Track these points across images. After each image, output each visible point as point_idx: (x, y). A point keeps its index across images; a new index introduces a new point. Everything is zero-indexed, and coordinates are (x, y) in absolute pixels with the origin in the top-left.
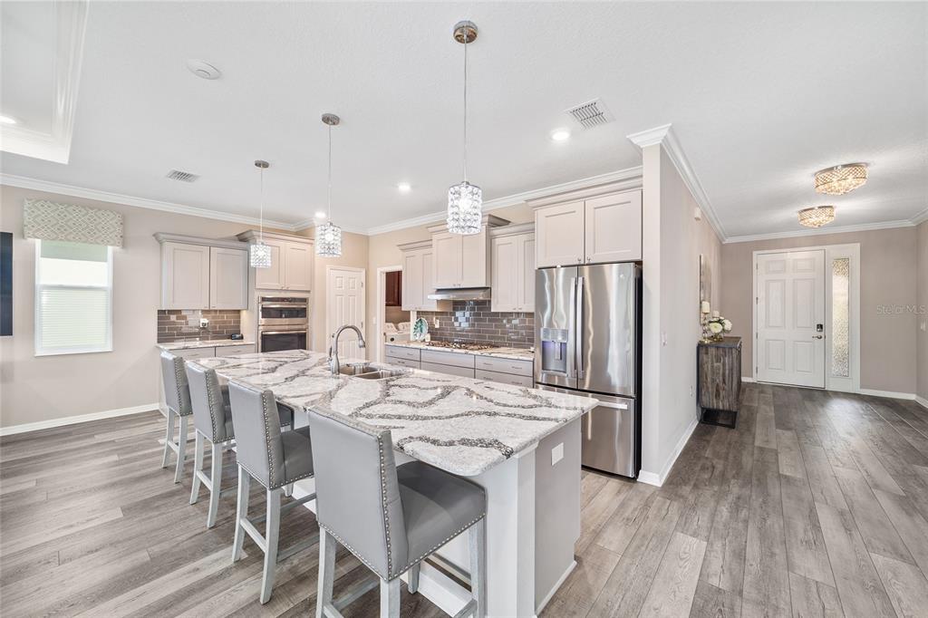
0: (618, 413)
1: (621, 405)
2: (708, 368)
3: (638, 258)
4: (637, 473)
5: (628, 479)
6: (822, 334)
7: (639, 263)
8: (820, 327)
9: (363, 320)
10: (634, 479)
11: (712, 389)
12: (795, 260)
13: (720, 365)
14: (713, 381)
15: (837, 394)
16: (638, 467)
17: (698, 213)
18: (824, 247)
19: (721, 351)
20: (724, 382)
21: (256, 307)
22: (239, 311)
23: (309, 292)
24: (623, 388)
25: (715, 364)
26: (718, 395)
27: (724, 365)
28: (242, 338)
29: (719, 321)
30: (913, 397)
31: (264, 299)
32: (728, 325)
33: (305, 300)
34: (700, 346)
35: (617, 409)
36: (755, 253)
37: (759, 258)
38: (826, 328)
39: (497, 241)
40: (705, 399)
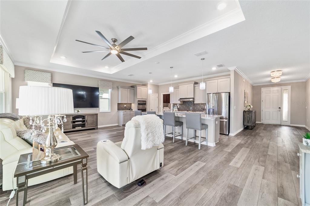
0: (224, 122)
1: (225, 120)
2: (246, 116)
3: (229, 92)
4: (229, 134)
5: (227, 135)
6: (280, 110)
7: (229, 93)
8: (280, 108)
9: (157, 106)
10: (228, 135)
11: (247, 121)
12: (273, 90)
13: (249, 115)
14: (247, 119)
15: (283, 125)
16: (229, 132)
17: (244, 81)
18: (281, 87)
19: (249, 112)
20: (250, 119)
21: (137, 103)
22: (131, 104)
23: (146, 99)
24: (225, 117)
25: (248, 115)
26: (248, 122)
27: (250, 115)
28: (132, 110)
29: (250, 106)
30: (304, 126)
31: (139, 101)
32: (252, 107)
33: (146, 101)
34: (244, 111)
35: (224, 121)
36: (262, 88)
37: (263, 90)
38: (281, 108)
39: (196, 87)
40: (245, 124)
